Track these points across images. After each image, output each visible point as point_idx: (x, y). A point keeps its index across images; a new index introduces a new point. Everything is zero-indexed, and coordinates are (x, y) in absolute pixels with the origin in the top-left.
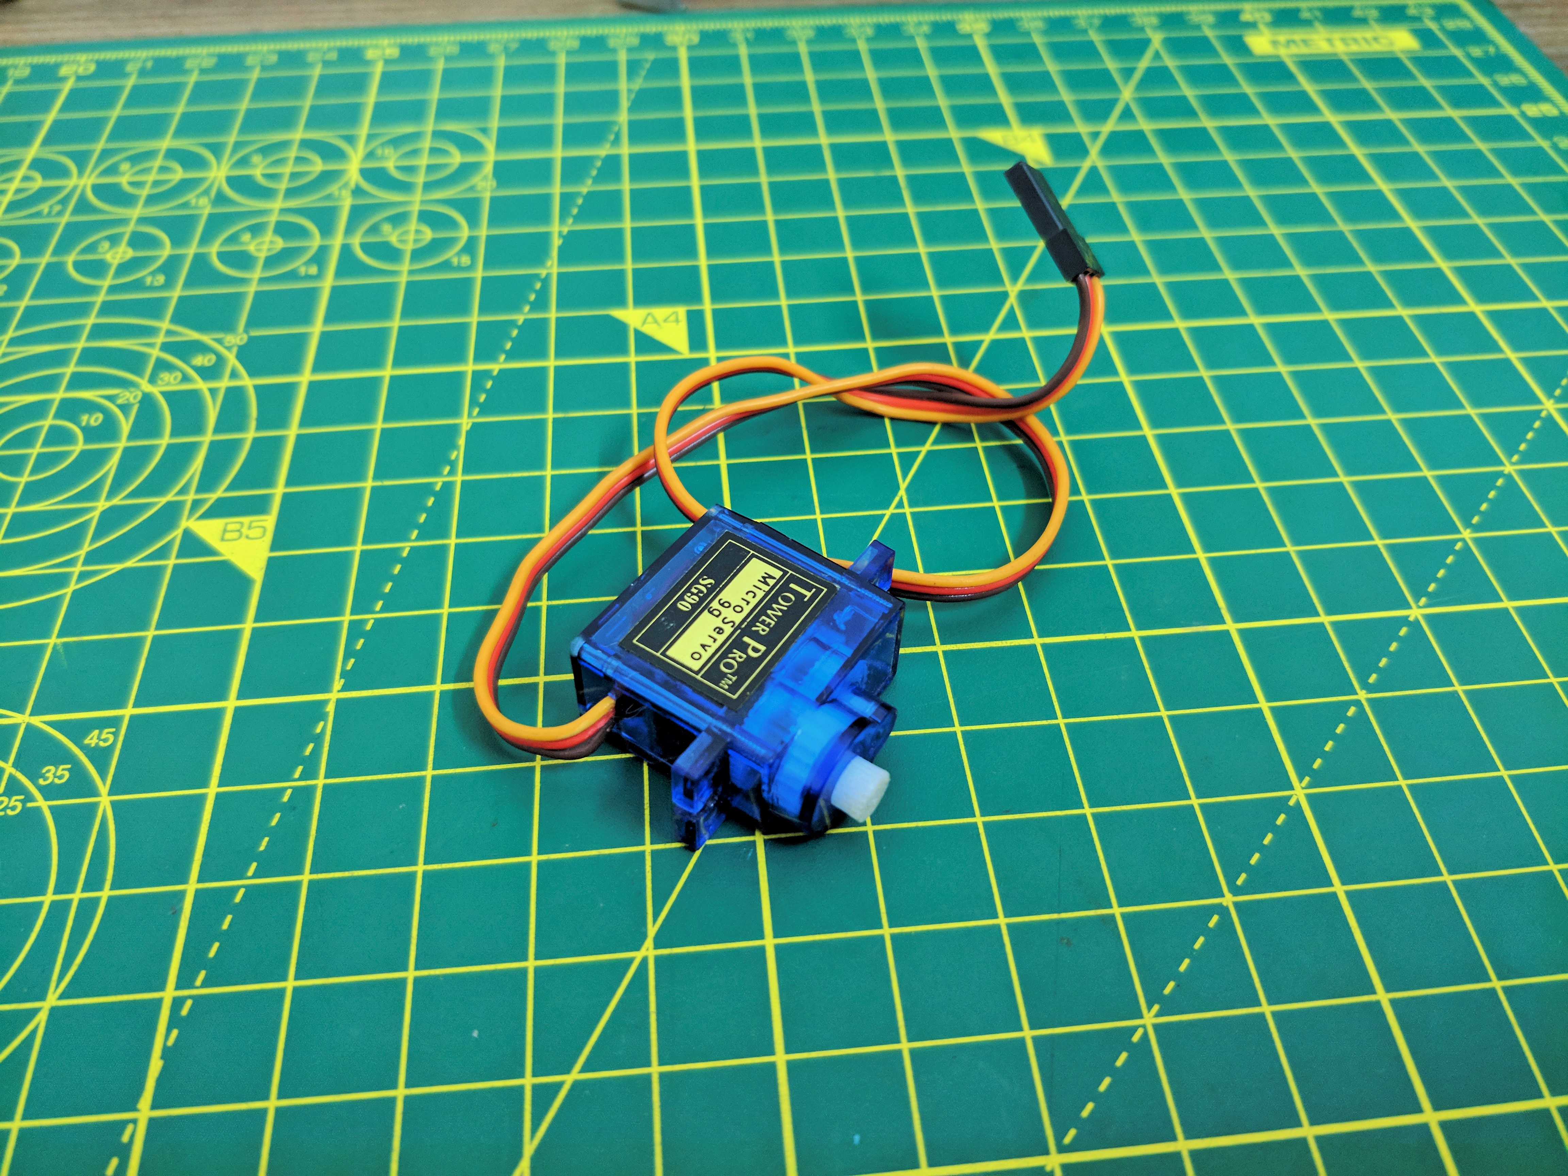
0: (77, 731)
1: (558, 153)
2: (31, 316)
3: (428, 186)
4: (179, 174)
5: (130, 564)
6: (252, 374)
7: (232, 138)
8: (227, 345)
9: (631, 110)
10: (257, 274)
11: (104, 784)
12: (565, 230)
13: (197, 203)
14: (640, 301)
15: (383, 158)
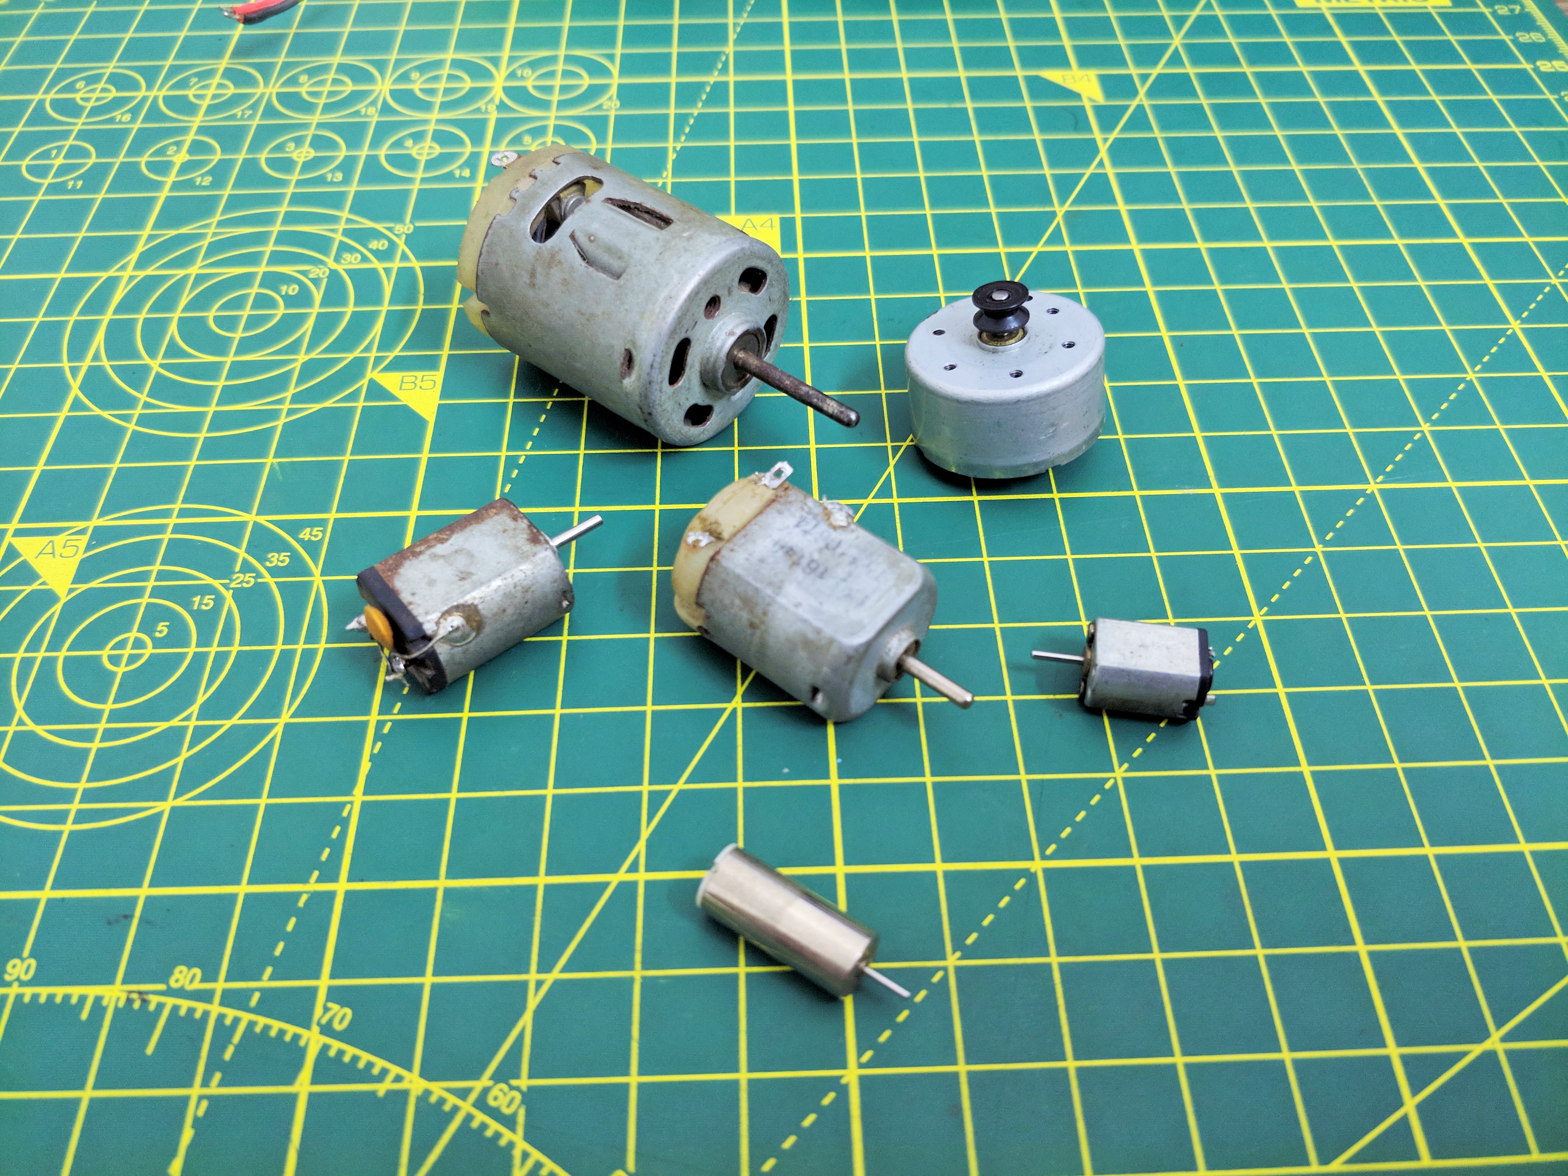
0: (293, 528)
1: (674, 79)
2: (234, 203)
3: (562, 104)
4: (349, 87)
5: (328, 404)
6: (419, 257)
7: (393, 56)
8: (396, 232)
9: (737, 42)
10: (419, 175)
11: (317, 567)
12: (679, 146)
13: (366, 111)
14: (741, 209)
15: (523, 78)
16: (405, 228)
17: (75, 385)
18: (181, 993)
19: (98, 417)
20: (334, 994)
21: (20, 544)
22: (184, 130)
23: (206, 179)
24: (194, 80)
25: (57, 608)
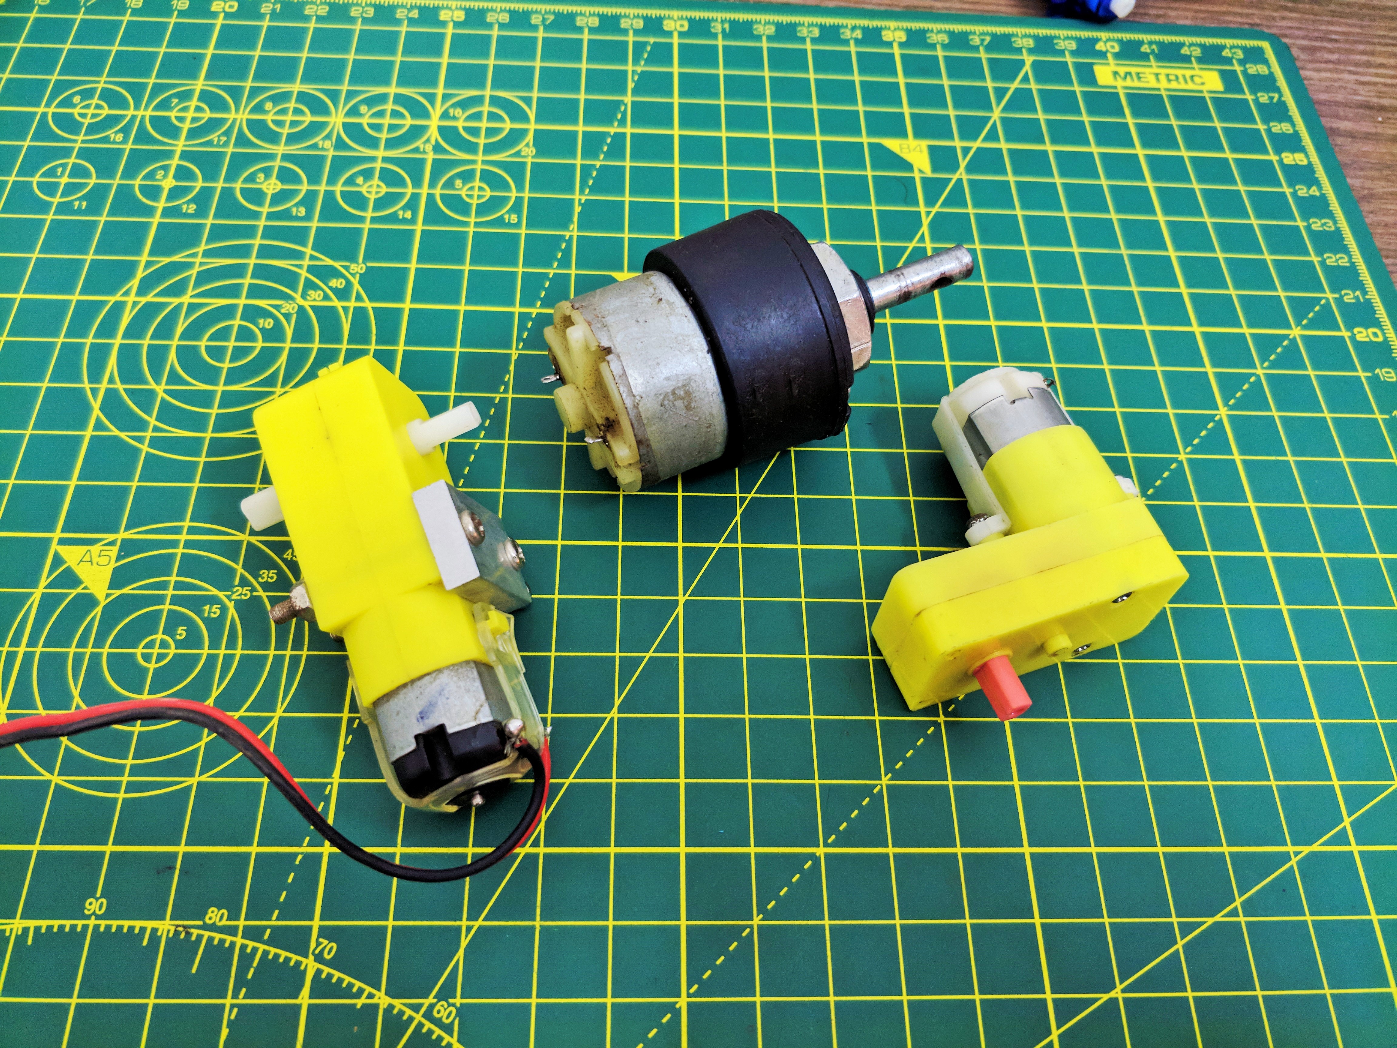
0: (279, 549)
1: (581, 128)
2: (216, 232)
3: (487, 148)
4: (308, 117)
6: (371, 299)
7: (345, 87)
8: (352, 271)
9: (635, 92)
10: (369, 213)
12: (584, 198)
13: (323, 144)
14: (635, 267)
15: (455, 118)
16: (359, 268)
17: (96, 405)
18: (213, 928)
19: (116, 438)
20: (324, 932)
21: (65, 551)
22: (168, 154)
23: (190, 206)
24: (175, 101)
25: (99, 610)
